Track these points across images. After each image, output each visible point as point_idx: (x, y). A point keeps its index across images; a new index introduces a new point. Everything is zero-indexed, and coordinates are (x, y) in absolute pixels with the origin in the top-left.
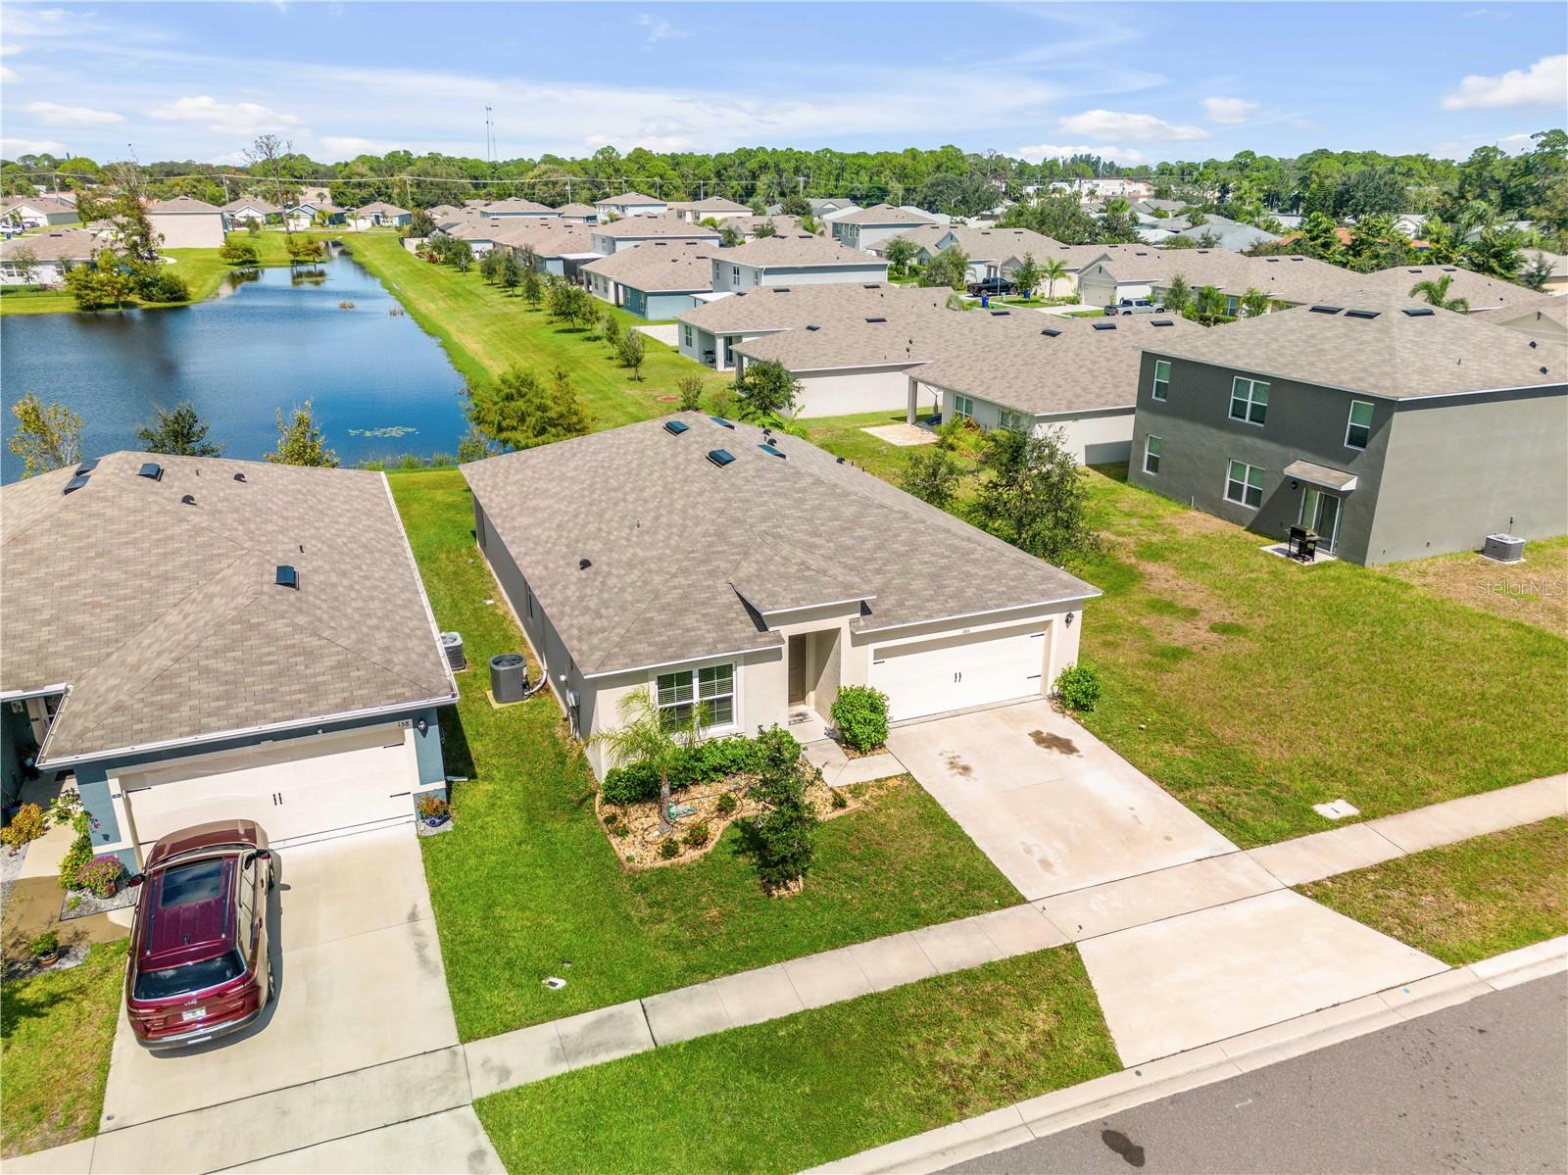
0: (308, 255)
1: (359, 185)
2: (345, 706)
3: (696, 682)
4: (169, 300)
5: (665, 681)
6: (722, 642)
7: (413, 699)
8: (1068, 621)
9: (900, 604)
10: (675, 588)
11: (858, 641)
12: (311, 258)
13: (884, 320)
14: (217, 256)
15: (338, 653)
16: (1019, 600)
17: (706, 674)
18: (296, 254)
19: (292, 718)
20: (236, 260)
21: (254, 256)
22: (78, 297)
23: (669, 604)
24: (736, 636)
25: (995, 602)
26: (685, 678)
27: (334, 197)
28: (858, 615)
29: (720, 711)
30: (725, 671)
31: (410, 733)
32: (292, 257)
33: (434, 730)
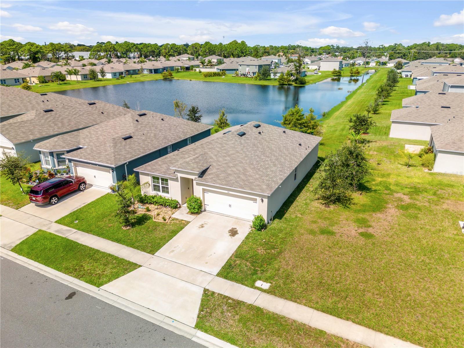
0: (355, 74)
1: (399, 53)
2: (99, 162)
3: (160, 180)
4: (300, 84)
5: (154, 178)
6: (164, 172)
7: (109, 164)
8: (262, 201)
9: (212, 178)
10: (171, 158)
11: (198, 184)
12: (356, 75)
13: (449, 108)
14: (331, 73)
15: (110, 152)
16: (243, 188)
17: (163, 180)
18: (352, 73)
19: (92, 161)
20: (335, 75)
21: (341, 74)
22: (279, 82)
23: (165, 161)
24: (168, 172)
25: (235, 186)
26: (158, 179)
27: (390, 57)
28: (197, 177)
29: (166, 190)
30: (167, 180)
31: (111, 171)
32: (350, 74)
33: (115, 172)
